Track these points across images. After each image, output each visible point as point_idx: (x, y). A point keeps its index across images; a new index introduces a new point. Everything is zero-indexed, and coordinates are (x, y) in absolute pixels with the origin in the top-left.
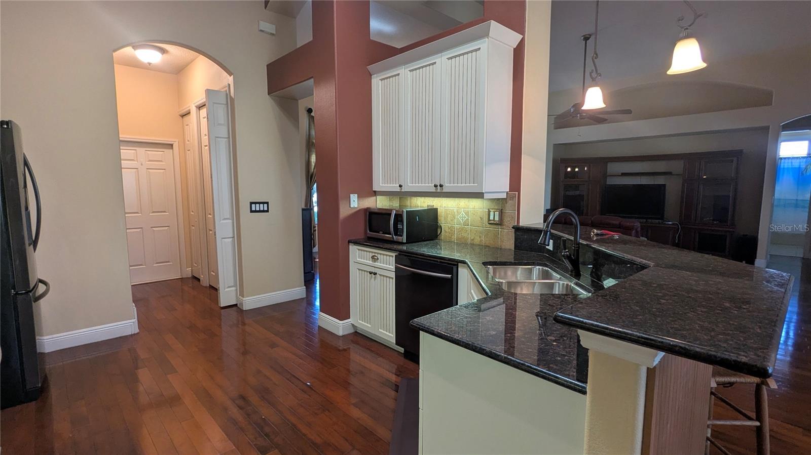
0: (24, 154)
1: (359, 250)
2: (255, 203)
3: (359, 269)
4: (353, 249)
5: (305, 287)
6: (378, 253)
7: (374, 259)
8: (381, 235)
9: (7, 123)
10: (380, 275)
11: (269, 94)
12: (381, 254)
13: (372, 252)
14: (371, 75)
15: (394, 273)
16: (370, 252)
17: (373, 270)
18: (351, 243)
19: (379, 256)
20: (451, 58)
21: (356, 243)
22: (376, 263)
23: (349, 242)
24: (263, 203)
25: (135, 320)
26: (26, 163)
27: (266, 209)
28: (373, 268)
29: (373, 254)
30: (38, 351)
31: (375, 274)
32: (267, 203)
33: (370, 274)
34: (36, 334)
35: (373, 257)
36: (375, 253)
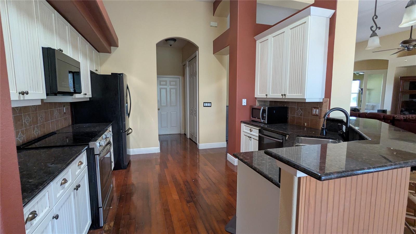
0: (127, 84)
1: (245, 126)
2: (206, 103)
3: (245, 135)
4: (243, 125)
5: (226, 142)
6: (252, 128)
7: (251, 131)
8: (256, 119)
9: (122, 74)
10: (253, 138)
11: (213, 54)
12: (254, 128)
13: (250, 127)
14: (256, 41)
15: (258, 138)
16: (249, 127)
17: (250, 136)
18: (242, 122)
19: (253, 129)
20: (292, 29)
21: (245, 123)
22: (251, 133)
23: (241, 122)
24: (209, 103)
25: (159, 147)
26: (127, 88)
27: (210, 105)
28: (250, 135)
29: (251, 128)
30: (127, 154)
31: (250, 137)
32: (211, 103)
33: (249, 137)
34: (127, 148)
35: (250, 129)
36: (251, 127)
